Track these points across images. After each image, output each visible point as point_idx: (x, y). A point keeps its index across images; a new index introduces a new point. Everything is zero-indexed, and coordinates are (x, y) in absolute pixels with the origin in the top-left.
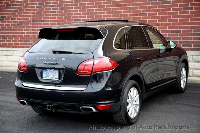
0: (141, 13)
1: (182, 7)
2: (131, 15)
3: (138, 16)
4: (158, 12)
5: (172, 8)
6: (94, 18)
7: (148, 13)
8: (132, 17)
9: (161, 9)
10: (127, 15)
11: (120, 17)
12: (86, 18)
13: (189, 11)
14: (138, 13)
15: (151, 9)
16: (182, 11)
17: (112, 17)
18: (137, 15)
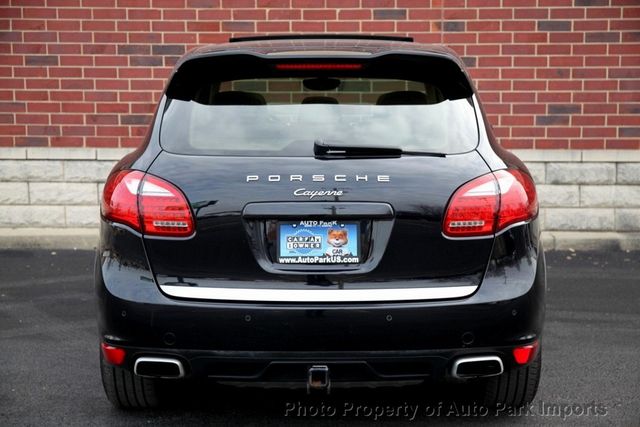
0: (232, 20)
1: (372, 10)
2: (193, 26)
3: (221, 32)
4: (291, 21)
5: (338, 10)
6: (46, 30)
7: (256, 21)
8: (198, 33)
9: (302, 10)
10: (181, 27)
11: (151, 32)
12: (11, 30)
13: (396, 21)
14: (221, 21)
15: (268, 10)
16: (372, 20)
17: (120, 28)
18: (215, 27)
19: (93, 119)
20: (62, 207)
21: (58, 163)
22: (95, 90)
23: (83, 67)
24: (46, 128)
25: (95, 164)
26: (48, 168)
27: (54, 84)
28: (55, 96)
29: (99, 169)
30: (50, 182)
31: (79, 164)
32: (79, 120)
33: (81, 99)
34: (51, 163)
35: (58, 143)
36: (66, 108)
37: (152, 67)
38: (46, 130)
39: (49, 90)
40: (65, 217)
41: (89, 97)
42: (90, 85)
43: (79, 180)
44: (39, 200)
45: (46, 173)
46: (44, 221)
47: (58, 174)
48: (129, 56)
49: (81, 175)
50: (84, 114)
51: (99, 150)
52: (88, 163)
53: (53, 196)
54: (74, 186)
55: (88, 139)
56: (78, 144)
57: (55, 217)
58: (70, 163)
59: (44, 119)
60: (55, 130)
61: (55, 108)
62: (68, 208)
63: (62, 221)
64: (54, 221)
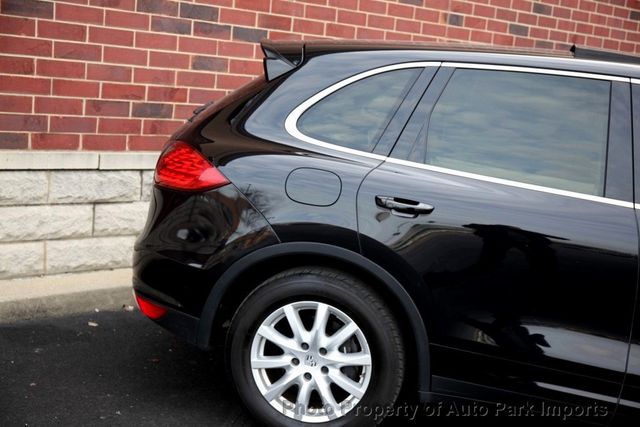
19: (95, 107)
20: (41, 244)
21: (42, 175)
22: (102, 63)
23: (88, 25)
24: (26, 119)
25: (95, 175)
26: (29, 185)
27: (44, 49)
28: (44, 68)
29: (102, 183)
30: (26, 205)
31: (74, 176)
32: (75, 107)
33: (81, 75)
34: (32, 175)
35: (43, 143)
36: (59, 87)
37: (178, 35)
38: (27, 123)
39: (36, 58)
40: (45, 260)
41: (95, 72)
42: (94, 54)
43: (71, 200)
44: (9, 236)
45: (23, 190)
46: (15, 269)
47: (40, 193)
48: (150, 15)
49: (75, 194)
50: (84, 99)
51: (103, 154)
52: (84, 175)
53: (31, 227)
54: (61, 211)
55: (86, 139)
56: (71, 145)
57: (32, 260)
58: (60, 175)
59: (24, 104)
60: (40, 122)
61: (43, 87)
62: (50, 244)
63: (40, 267)
64: (31, 267)
